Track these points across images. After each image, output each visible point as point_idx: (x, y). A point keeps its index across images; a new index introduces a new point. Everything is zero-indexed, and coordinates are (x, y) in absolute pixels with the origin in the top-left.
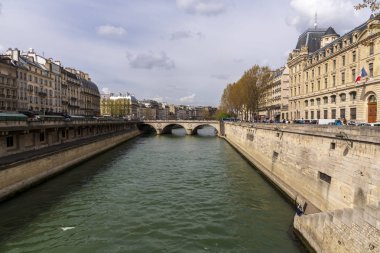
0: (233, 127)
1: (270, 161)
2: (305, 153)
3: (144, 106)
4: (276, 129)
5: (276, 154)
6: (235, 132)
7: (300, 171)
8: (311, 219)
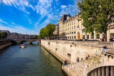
0: (44, 41)
1: (55, 51)
2: (64, 48)
3: (13, 35)
4: (57, 42)
5: (56, 49)
6: (44, 43)
7: (63, 53)
8: (66, 67)
